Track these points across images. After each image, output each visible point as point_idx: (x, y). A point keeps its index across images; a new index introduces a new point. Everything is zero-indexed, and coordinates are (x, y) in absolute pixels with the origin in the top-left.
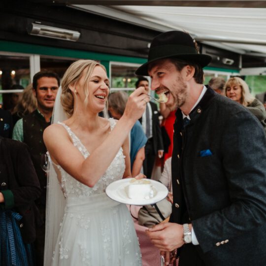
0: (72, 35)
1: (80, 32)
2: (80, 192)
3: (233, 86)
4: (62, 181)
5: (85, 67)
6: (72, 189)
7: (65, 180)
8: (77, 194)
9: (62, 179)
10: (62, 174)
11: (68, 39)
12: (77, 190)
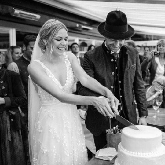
0: (35, 17)
1: (40, 15)
2: (49, 99)
3: (163, 44)
4: (39, 92)
5: (53, 29)
6: (45, 97)
7: (40, 92)
8: (48, 100)
9: (39, 91)
10: (38, 89)
11: (33, 20)
12: (48, 98)
